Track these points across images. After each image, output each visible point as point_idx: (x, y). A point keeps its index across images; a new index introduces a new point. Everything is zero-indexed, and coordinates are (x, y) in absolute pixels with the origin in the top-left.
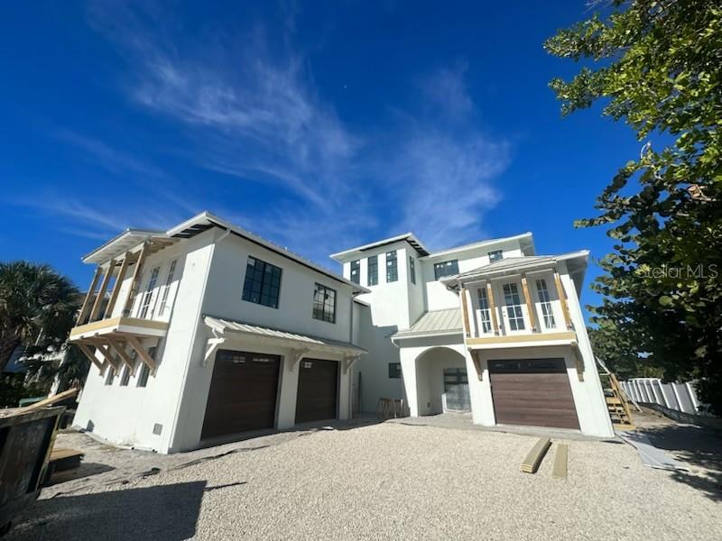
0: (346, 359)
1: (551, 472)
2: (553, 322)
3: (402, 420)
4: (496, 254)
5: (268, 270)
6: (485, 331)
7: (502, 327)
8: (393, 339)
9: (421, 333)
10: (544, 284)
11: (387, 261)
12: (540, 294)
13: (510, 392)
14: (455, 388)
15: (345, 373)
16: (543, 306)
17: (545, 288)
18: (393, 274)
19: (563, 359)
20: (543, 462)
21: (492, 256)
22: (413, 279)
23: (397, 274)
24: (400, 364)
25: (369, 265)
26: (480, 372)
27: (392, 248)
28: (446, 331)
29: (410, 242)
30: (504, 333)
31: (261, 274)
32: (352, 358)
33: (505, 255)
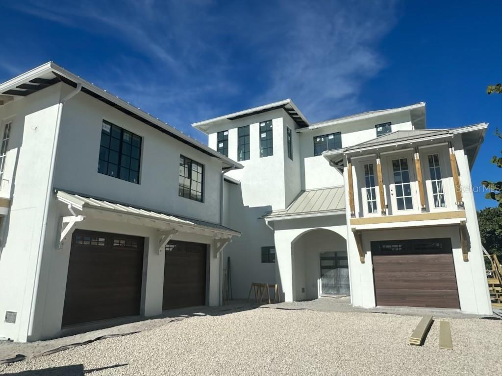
0: (215, 241)
1: (437, 344)
2: (443, 201)
3: (277, 305)
4: (384, 126)
5: (126, 137)
6: (370, 211)
7: (389, 206)
8: (267, 220)
9: (298, 214)
10: (437, 161)
11: (261, 132)
12: (432, 170)
13: (393, 274)
14: (332, 272)
15: (215, 257)
16: (434, 184)
17: (437, 164)
18: (267, 148)
19: (450, 238)
20: (428, 336)
21: (380, 129)
22: (289, 154)
23: (272, 147)
24: (274, 247)
25: (239, 137)
26: (362, 254)
27: (266, 116)
28: (327, 211)
29: (287, 110)
30: (390, 213)
31: (118, 142)
32: (223, 241)
33: (394, 128)
